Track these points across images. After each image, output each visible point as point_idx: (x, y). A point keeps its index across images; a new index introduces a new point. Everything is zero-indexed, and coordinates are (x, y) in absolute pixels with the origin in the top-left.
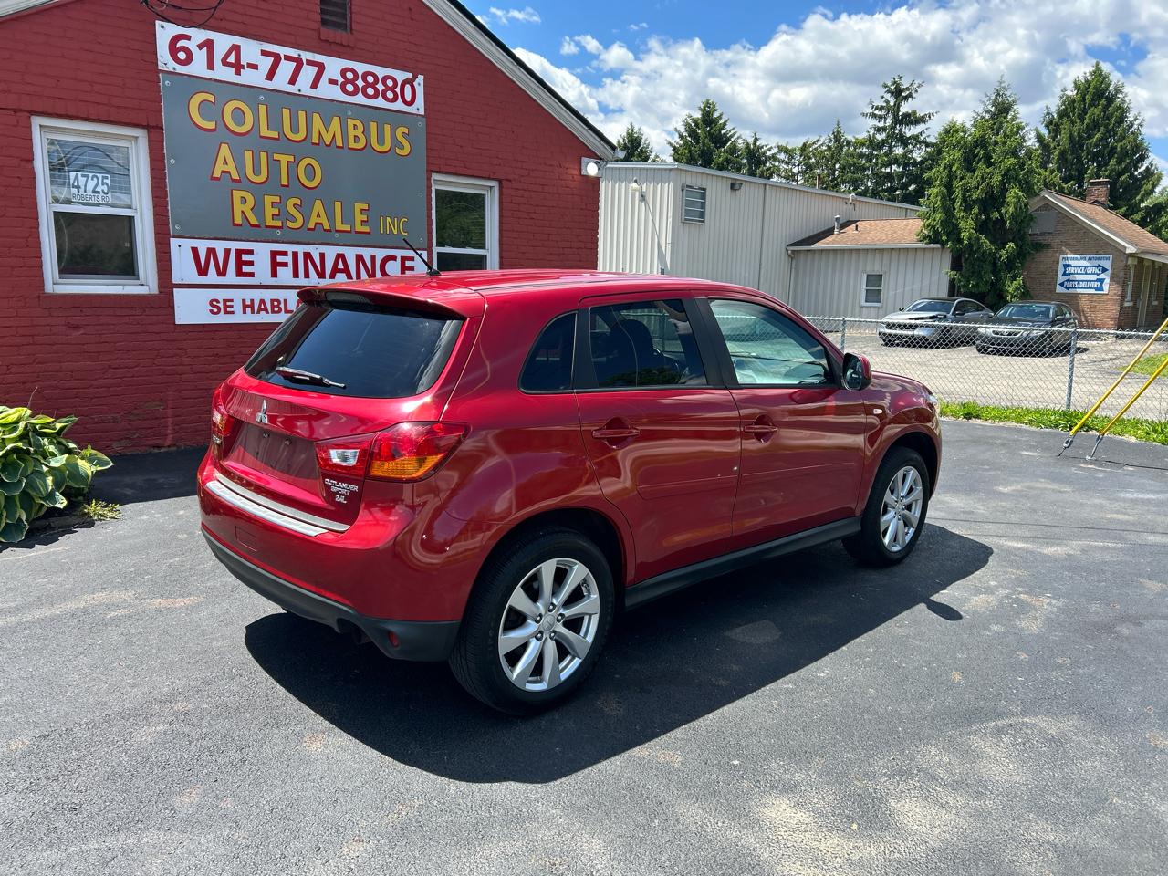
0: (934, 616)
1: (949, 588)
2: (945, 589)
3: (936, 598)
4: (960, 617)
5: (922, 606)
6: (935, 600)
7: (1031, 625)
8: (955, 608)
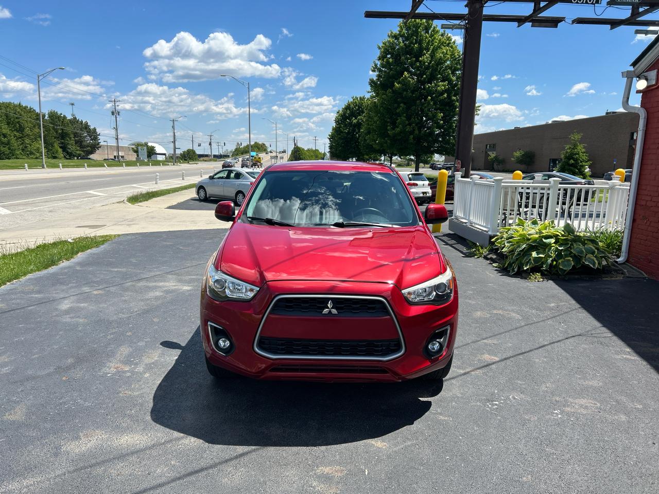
0: (175, 341)
1: (174, 362)
2: (176, 360)
3: (178, 352)
4: (162, 344)
5: (183, 344)
6: (178, 350)
7: (125, 350)
8: (166, 348)
